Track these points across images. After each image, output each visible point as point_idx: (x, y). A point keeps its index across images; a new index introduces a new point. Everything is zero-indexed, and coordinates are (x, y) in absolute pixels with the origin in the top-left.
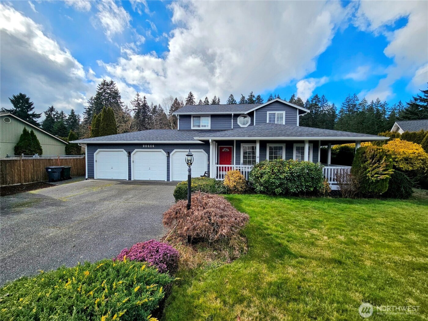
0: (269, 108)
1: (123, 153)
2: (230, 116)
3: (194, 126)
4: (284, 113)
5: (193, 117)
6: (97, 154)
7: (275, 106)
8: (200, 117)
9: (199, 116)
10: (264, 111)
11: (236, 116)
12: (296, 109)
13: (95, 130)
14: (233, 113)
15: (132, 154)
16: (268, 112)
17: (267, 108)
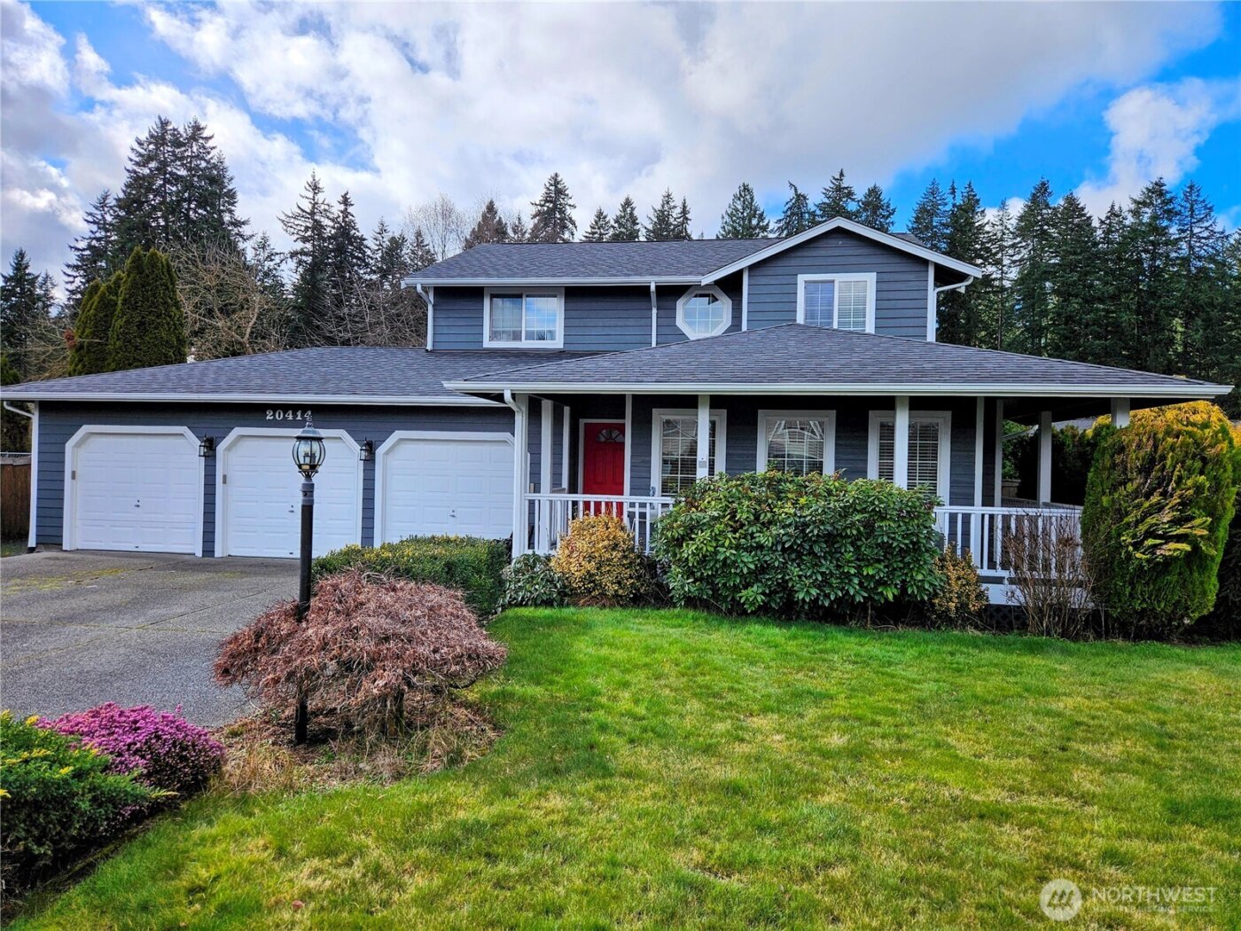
0: (807, 262)
1: (183, 443)
2: (642, 291)
3: (494, 335)
4: (870, 279)
5: (493, 296)
6: (78, 445)
7: (830, 252)
8: (520, 296)
9: (515, 294)
10: (787, 270)
11: (670, 294)
12: (925, 262)
13: (90, 344)
14: (653, 282)
15: (221, 448)
16: (802, 279)
17: (794, 262)
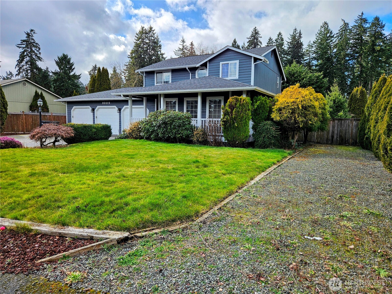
0: (222, 59)
3: (157, 83)
4: (238, 62)
5: (157, 73)
6: (73, 111)
7: (229, 55)
8: (162, 73)
10: (217, 61)
12: (251, 57)
13: (91, 89)
14: (187, 67)
15: (95, 110)
16: (221, 63)
